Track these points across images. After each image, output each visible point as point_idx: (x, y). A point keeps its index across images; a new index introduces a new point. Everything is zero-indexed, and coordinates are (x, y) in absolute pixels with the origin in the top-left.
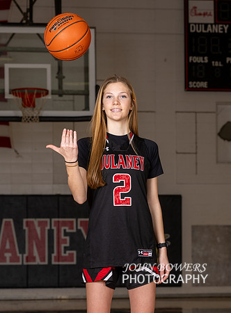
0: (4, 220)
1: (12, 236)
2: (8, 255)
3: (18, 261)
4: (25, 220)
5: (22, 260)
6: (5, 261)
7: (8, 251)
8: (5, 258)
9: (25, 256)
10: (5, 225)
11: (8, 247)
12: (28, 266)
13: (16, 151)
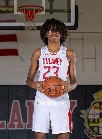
0: (14, 101)
1: (19, 111)
2: (16, 123)
3: (23, 127)
4: (27, 101)
5: (25, 127)
6: (14, 127)
7: (16, 121)
8: (14, 125)
9: (27, 124)
10: (14, 104)
11: (16, 118)
12: (28, 130)
13: (21, 58)
